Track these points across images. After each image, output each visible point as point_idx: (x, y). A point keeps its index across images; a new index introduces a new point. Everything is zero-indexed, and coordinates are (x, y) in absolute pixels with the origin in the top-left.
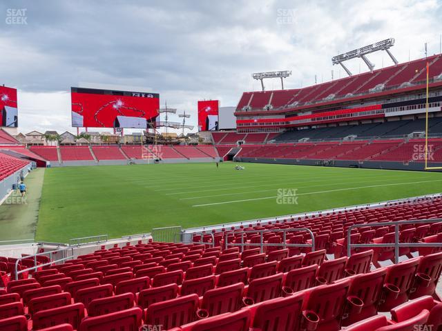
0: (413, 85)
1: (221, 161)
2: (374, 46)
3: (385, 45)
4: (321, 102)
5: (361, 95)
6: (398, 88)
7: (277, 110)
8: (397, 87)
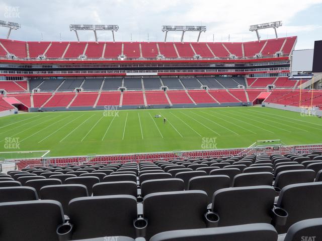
0: (147, 60)
1: (16, 113)
2: (106, 27)
3: (112, 28)
4: (75, 60)
5: (111, 60)
6: (137, 60)
7: (22, 60)
8: (135, 58)
